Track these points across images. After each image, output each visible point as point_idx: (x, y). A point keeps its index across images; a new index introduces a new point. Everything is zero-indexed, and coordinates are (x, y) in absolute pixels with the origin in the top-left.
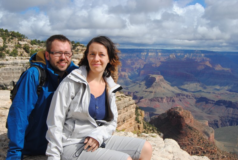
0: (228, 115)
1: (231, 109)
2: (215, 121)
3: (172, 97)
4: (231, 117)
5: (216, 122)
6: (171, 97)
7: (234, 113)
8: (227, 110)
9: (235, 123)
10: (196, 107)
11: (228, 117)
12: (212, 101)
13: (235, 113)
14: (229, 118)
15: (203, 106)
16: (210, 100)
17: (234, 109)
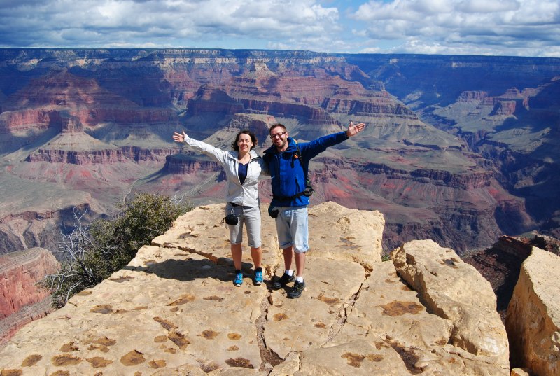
0: (446, 204)
1: (450, 190)
2: (432, 223)
3: (321, 171)
4: (455, 209)
5: (435, 226)
6: (317, 171)
7: (458, 200)
8: (442, 192)
9: (468, 222)
10: (365, 188)
11: (447, 209)
12: (401, 172)
13: (461, 200)
14: (452, 212)
15: (382, 186)
16: (397, 171)
17: (457, 190)
